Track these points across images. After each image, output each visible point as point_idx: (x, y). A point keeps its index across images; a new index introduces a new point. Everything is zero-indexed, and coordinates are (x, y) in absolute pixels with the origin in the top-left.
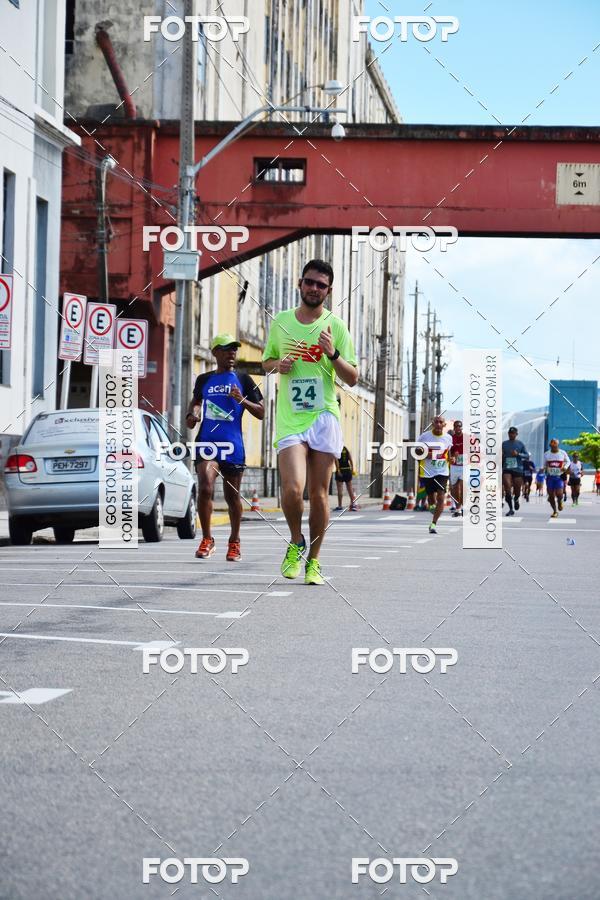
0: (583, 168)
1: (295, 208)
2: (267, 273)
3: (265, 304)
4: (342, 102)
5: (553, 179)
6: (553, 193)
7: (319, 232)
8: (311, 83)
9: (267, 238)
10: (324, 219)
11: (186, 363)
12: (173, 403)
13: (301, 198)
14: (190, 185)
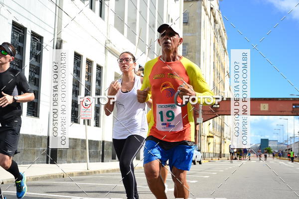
0: (265, 104)
1: (218, 111)
2: (213, 121)
3: (213, 126)
4: (226, 94)
5: (260, 106)
6: (260, 109)
7: (222, 115)
8: (220, 91)
9: (213, 116)
10: (223, 113)
11: (201, 136)
12: (198, 142)
13: (219, 110)
14: (201, 108)
